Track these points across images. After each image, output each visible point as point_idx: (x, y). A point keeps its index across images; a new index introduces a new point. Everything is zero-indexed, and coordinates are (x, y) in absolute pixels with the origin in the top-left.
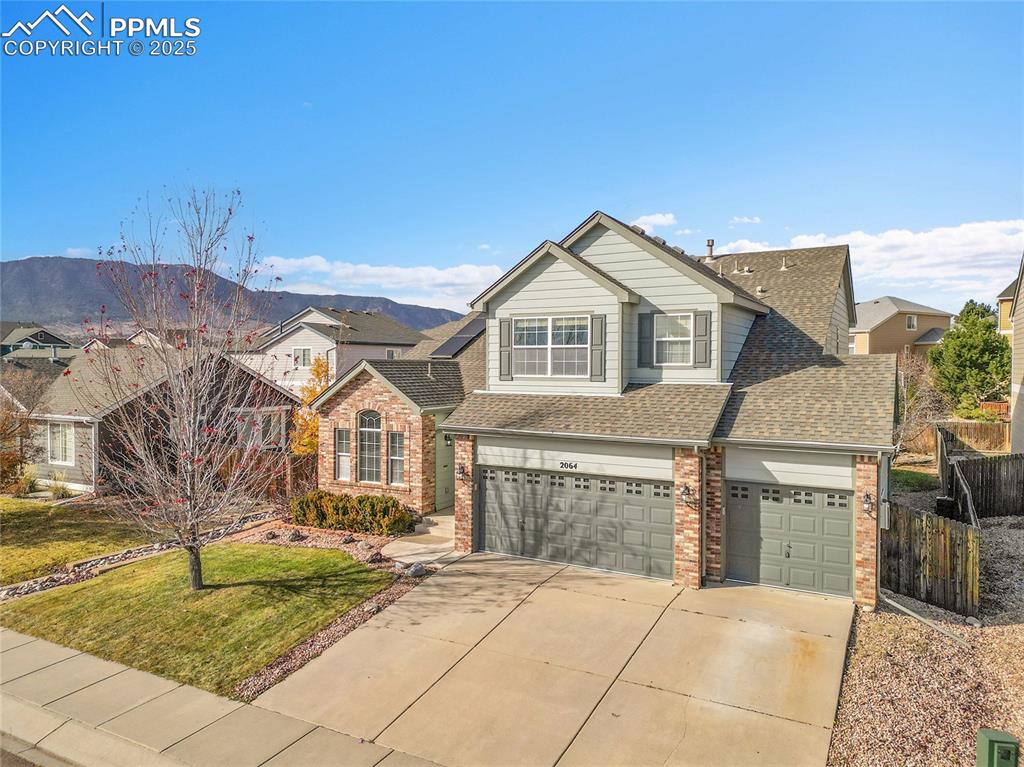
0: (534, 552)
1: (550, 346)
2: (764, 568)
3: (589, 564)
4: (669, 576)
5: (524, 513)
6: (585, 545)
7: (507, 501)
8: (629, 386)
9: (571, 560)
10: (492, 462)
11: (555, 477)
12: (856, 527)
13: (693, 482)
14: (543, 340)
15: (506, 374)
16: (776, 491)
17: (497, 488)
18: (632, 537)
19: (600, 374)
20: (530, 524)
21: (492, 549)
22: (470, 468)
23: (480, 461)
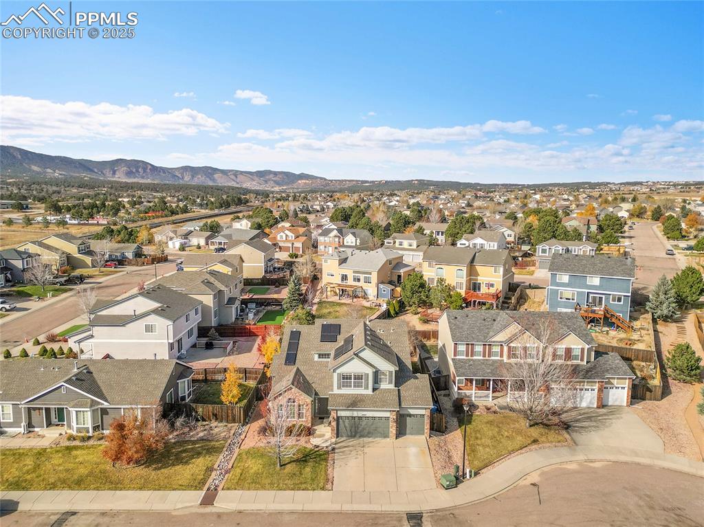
0: (355, 436)
1: (353, 380)
2: (408, 431)
3: (369, 437)
4: (389, 437)
5: (352, 427)
6: (369, 433)
7: (347, 425)
8: (374, 390)
9: (365, 437)
10: (343, 415)
11: (360, 418)
12: (426, 422)
13: (395, 417)
14: (350, 378)
15: (339, 388)
16: (410, 415)
17: (344, 422)
18: (380, 430)
19: (367, 388)
20: (353, 429)
21: (342, 436)
22: (336, 417)
23: (338, 415)
